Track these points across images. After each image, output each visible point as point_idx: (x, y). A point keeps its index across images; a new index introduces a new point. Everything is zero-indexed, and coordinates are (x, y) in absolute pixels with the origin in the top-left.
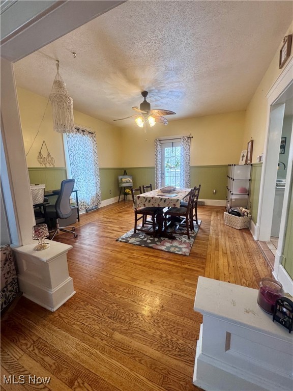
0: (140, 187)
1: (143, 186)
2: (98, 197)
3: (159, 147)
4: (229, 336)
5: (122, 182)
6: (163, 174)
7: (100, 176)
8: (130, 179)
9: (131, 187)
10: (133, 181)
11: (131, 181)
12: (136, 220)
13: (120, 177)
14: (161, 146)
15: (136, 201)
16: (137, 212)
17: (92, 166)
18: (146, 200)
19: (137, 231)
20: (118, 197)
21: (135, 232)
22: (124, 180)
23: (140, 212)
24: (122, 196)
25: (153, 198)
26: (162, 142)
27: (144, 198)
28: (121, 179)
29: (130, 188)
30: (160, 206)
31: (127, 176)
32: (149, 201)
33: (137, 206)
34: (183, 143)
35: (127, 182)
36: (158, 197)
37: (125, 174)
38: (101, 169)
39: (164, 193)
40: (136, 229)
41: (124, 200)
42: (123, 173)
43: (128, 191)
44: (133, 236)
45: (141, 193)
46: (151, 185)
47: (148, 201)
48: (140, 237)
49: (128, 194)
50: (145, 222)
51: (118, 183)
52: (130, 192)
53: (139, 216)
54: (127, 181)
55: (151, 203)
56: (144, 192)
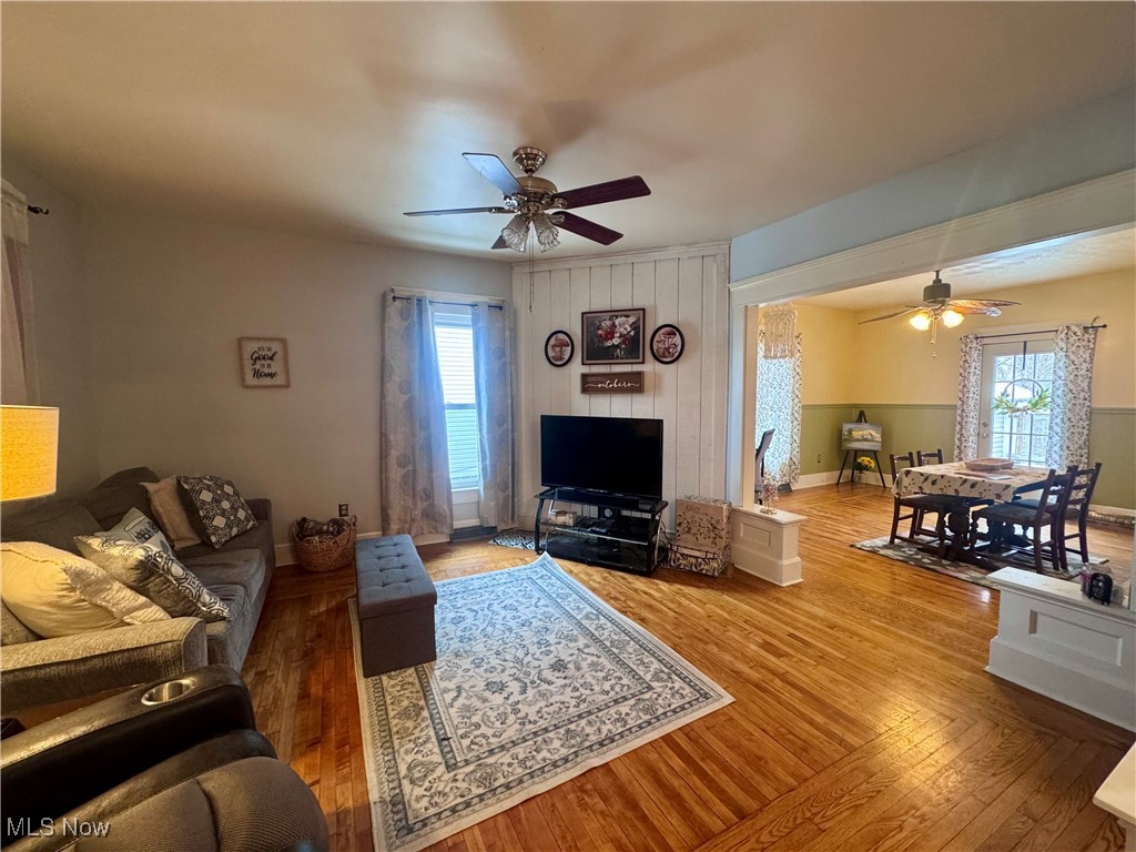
0: (911, 454)
1: (919, 453)
2: (793, 467)
3: (975, 354)
4: (1034, 616)
5: (851, 439)
6: (985, 425)
7: (804, 424)
8: (874, 433)
9: (875, 452)
10: (882, 437)
11: (878, 437)
12: (897, 519)
13: (846, 427)
14: (982, 354)
15: (901, 478)
16: (899, 503)
17: (789, 403)
18: (926, 479)
19: (896, 541)
20: (837, 473)
21: (892, 541)
22: (856, 434)
23: (909, 503)
24: (847, 472)
25: (943, 476)
26: (985, 341)
27: (922, 474)
28: (850, 431)
29: (873, 454)
30: (961, 495)
31: (864, 425)
32: (934, 483)
33: (904, 490)
34: (1063, 345)
35: (866, 440)
36: (958, 476)
37: (861, 417)
38: (804, 407)
39: (973, 470)
40: (894, 536)
41: (852, 482)
42: (855, 417)
43: (865, 460)
44: (885, 547)
45: (912, 466)
46: (939, 451)
47: (930, 481)
48: (904, 552)
49: (866, 468)
50: (916, 529)
51: (839, 439)
52: (873, 464)
53: (906, 511)
54: (865, 436)
55: (939, 485)
56: (920, 465)
